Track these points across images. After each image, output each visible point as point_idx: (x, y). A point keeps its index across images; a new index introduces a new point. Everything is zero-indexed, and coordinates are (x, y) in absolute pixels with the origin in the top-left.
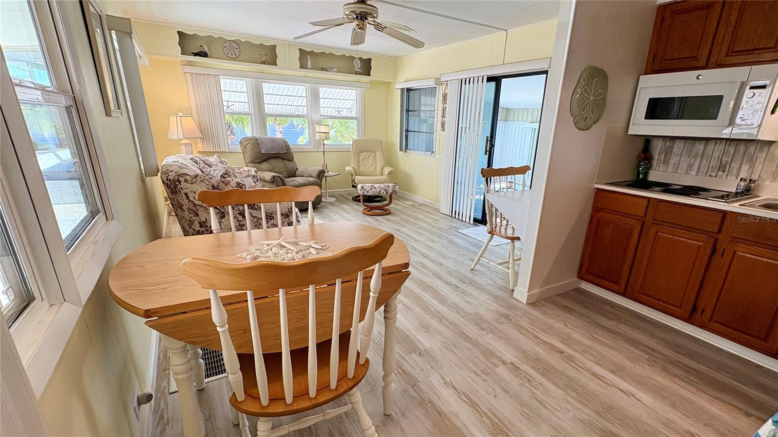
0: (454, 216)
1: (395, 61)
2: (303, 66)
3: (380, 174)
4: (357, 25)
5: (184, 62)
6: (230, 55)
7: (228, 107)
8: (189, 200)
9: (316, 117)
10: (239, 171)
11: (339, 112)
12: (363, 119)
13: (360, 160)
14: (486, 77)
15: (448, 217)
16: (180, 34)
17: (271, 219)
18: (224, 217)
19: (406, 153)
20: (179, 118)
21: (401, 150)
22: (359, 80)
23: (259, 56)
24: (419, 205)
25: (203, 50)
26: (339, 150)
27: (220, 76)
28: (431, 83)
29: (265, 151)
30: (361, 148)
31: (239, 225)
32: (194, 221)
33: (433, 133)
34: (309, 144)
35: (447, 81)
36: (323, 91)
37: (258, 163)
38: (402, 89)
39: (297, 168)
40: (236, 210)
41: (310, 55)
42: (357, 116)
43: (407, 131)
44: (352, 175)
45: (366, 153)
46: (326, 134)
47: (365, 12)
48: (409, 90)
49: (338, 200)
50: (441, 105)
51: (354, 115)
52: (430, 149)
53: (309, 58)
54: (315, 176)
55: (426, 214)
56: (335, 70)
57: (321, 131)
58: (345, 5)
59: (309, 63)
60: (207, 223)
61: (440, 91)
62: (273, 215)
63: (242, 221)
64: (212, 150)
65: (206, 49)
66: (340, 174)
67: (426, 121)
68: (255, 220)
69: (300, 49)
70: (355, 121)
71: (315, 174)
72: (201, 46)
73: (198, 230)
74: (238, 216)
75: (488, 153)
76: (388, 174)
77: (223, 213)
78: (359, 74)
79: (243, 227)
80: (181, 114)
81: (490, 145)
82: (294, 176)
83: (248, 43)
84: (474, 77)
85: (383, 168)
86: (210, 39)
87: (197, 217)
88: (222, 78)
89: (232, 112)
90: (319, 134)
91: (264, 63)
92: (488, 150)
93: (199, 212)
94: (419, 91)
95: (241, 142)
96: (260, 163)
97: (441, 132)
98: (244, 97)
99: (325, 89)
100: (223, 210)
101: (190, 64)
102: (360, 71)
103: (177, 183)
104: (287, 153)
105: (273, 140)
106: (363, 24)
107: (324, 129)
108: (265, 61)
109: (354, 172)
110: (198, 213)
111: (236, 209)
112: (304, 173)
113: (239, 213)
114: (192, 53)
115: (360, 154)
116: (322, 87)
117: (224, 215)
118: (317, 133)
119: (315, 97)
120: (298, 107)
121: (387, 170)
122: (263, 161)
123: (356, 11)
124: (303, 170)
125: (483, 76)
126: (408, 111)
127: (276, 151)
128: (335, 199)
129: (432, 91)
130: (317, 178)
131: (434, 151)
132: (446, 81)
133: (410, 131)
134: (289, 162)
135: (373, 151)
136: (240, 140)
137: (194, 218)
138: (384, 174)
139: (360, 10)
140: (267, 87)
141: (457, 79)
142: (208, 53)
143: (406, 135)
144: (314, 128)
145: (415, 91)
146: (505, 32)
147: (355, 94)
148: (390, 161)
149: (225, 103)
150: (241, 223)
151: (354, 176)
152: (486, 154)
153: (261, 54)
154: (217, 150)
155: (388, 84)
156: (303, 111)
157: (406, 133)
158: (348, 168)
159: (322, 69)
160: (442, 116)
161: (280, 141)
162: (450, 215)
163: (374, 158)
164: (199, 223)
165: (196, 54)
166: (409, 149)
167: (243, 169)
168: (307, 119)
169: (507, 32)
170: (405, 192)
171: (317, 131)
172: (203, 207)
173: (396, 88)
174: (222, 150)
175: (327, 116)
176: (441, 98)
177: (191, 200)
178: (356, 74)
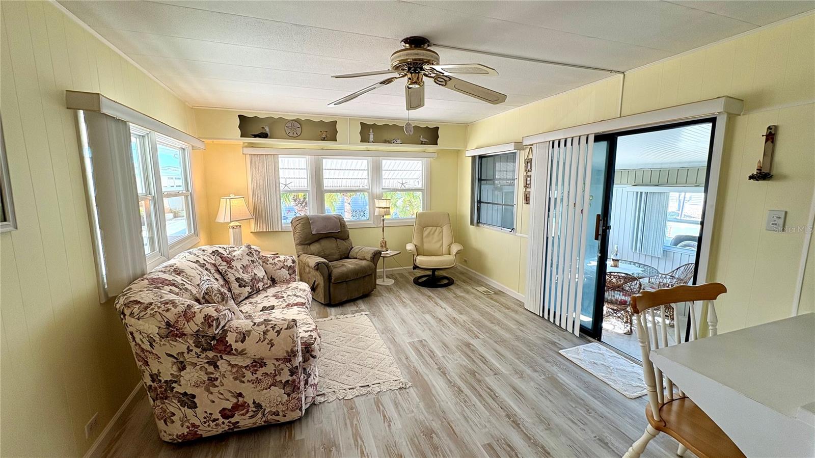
0: (546, 317)
1: (465, 128)
2: (364, 139)
3: (448, 253)
4: (410, 79)
5: (246, 144)
6: (291, 134)
7: (286, 185)
8: (136, 342)
9: (377, 190)
10: (273, 262)
11: (402, 184)
12: (430, 189)
13: (424, 236)
14: (593, 135)
15: (537, 318)
16: (240, 116)
17: (261, 367)
18: (185, 369)
19: (477, 227)
20: (228, 200)
21: (472, 223)
22: (425, 150)
23: (320, 133)
24: (495, 293)
25: (264, 132)
26: (403, 225)
27: (279, 156)
28: (510, 148)
29: (316, 231)
30: (425, 223)
31: (208, 380)
32: (144, 372)
33: (513, 206)
34: (368, 219)
35: (532, 145)
36: (386, 163)
37: (307, 244)
38: (474, 157)
39: (352, 248)
40: (202, 358)
41: (372, 129)
42: (422, 187)
43: (479, 202)
44: (414, 255)
45: (431, 227)
46: (385, 209)
47: (420, 60)
48: (481, 157)
49: (397, 283)
50: (522, 173)
51: (420, 186)
52: (508, 224)
53: (371, 131)
54: (369, 259)
55: (507, 311)
56: (399, 141)
57: (380, 206)
58: (393, 55)
59: (371, 136)
60: (160, 376)
61: (522, 157)
62: (264, 361)
63: (213, 374)
64: (264, 231)
65: (267, 130)
66: (400, 253)
67: (500, 189)
68: (234, 370)
69: (361, 123)
70: (420, 192)
71: (369, 256)
72: (262, 128)
73: (149, 385)
74: (206, 366)
75: (600, 237)
76: (456, 254)
77: (182, 362)
78: (424, 144)
79: (214, 382)
80: (232, 196)
81: (603, 226)
82: (348, 257)
83: (309, 122)
84: (573, 138)
85: (450, 245)
86: (271, 121)
87: (147, 367)
88: (280, 157)
89: (289, 190)
90: (378, 209)
91: (324, 139)
92: (600, 232)
93: (150, 361)
94: (492, 158)
95: (291, 222)
96: (309, 244)
97: (525, 206)
98: (304, 174)
99: (389, 162)
100: (181, 359)
101: (252, 145)
102: (426, 140)
103: (122, 316)
104: (341, 231)
105: (328, 219)
106: (418, 78)
107: (383, 204)
108: (324, 138)
109: (416, 252)
110: (147, 362)
111: (203, 356)
112: (359, 254)
113: (207, 363)
114: (252, 135)
115: (425, 229)
116: (385, 159)
117: (185, 366)
118: (376, 209)
119: (376, 170)
120: (363, 180)
121: (455, 248)
122: (313, 243)
123: (407, 59)
124: (357, 251)
125: (588, 135)
126: (480, 180)
127: (328, 231)
128: (393, 281)
129: (510, 157)
130: (370, 261)
131: (515, 228)
132: (530, 145)
133: (483, 202)
134: (344, 242)
135: (439, 225)
136: (290, 221)
137: (143, 368)
138: (451, 253)
139: (414, 57)
140: (327, 163)
141: (546, 142)
142: (269, 134)
143: (478, 207)
144: (374, 203)
145: (488, 158)
146: (622, 75)
147: (421, 165)
148: (459, 236)
149: (282, 181)
150: (212, 376)
151: (415, 256)
152: (597, 238)
153: (321, 131)
154: (270, 230)
155: (458, 153)
156: (365, 184)
157: (478, 204)
158: (410, 247)
159: (386, 142)
160: (525, 186)
161: (335, 219)
162: (541, 315)
163: (440, 234)
164: (150, 375)
165: (255, 136)
166: (482, 223)
167: (278, 259)
168: (368, 193)
169: (624, 75)
170: (477, 273)
171: (376, 206)
172: (152, 353)
173: (467, 156)
174: (274, 230)
175: (390, 189)
176: (523, 165)
177: (137, 342)
178: (421, 144)
